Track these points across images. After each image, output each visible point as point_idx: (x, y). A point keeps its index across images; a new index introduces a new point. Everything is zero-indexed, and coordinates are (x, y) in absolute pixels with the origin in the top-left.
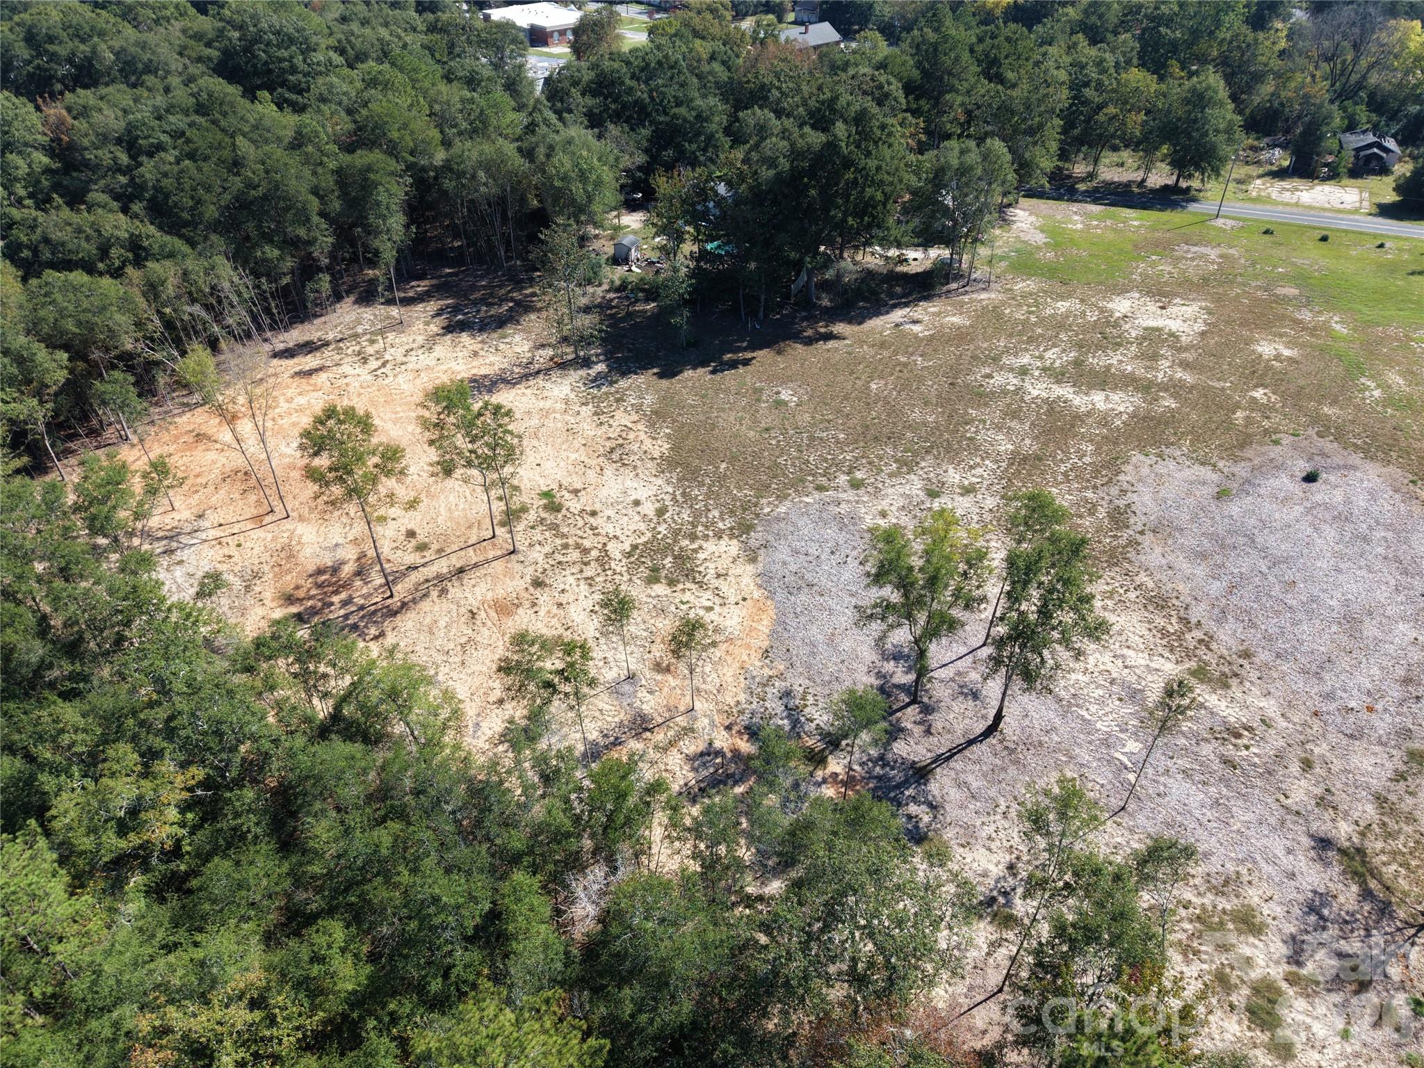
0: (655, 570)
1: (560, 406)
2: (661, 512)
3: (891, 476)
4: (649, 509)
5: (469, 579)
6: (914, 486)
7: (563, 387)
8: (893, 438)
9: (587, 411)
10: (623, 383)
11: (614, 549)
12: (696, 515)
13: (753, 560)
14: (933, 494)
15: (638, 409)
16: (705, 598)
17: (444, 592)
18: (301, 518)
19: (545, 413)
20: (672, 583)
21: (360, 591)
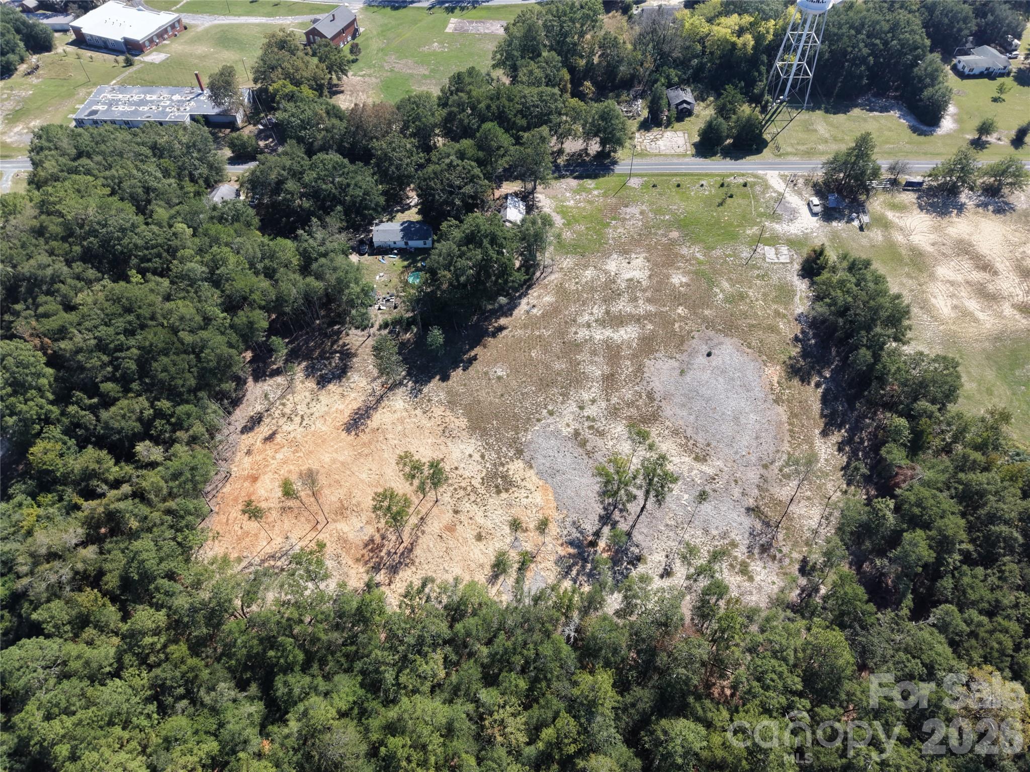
0: (497, 487)
1: (405, 414)
2: (483, 457)
3: (562, 403)
4: (477, 456)
5: (429, 521)
6: (572, 407)
7: (399, 401)
8: (554, 383)
9: (419, 412)
10: (425, 390)
11: (476, 483)
12: (498, 453)
13: (531, 467)
14: (581, 408)
15: (440, 402)
16: (523, 493)
17: (423, 532)
18: (335, 521)
19: (401, 421)
20: (507, 490)
21: (389, 546)
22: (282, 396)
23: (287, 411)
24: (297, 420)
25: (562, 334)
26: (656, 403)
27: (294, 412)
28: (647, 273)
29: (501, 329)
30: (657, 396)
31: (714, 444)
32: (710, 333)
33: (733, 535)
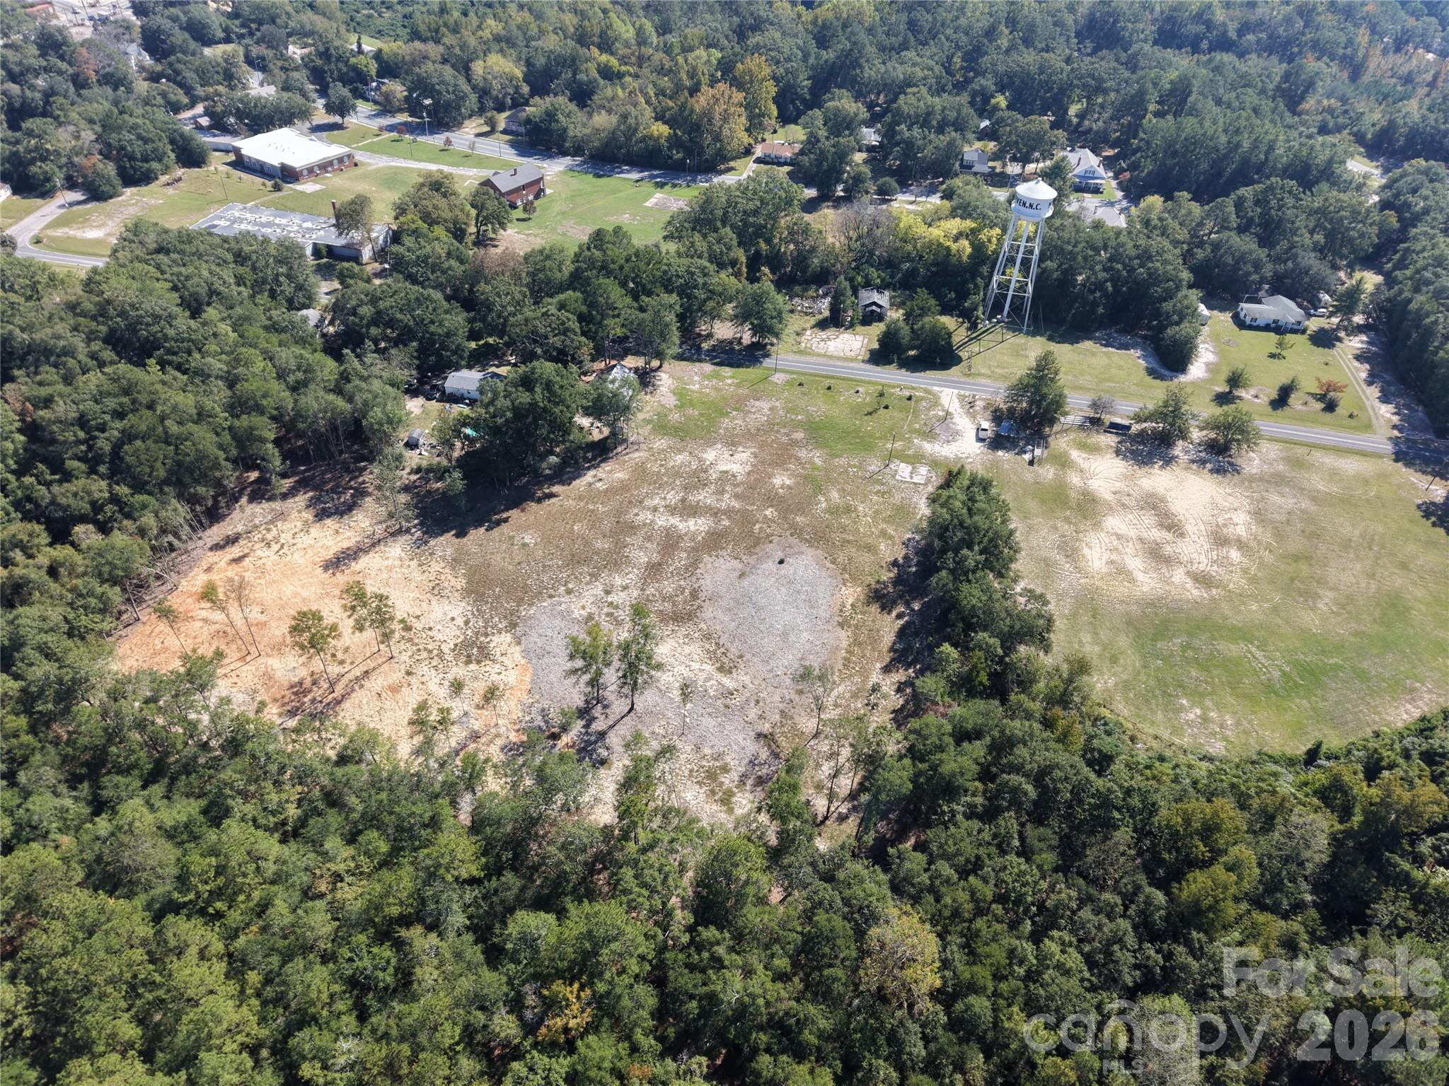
0: (469, 656)
1: (397, 563)
2: (467, 623)
3: (586, 584)
4: (460, 621)
5: (373, 676)
6: (598, 589)
7: (396, 550)
8: (587, 561)
9: (414, 563)
10: (432, 543)
11: (445, 648)
12: (486, 621)
13: (519, 643)
14: (608, 593)
15: (443, 558)
16: (497, 667)
17: (362, 686)
18: (268, 655)
19: (390, 569)
20: (479, 662)
21: (317, 693)
22: (272, 522)
23: (269, 537)
24: (275, 547)
25: (619, 513)
26: (696, 603)
27: (276, 540)
28: (748, 468)
29: (551, 495)
30: (702, 595)
31: (748, 656)
32: (794, 541)
33: (728, 759)
